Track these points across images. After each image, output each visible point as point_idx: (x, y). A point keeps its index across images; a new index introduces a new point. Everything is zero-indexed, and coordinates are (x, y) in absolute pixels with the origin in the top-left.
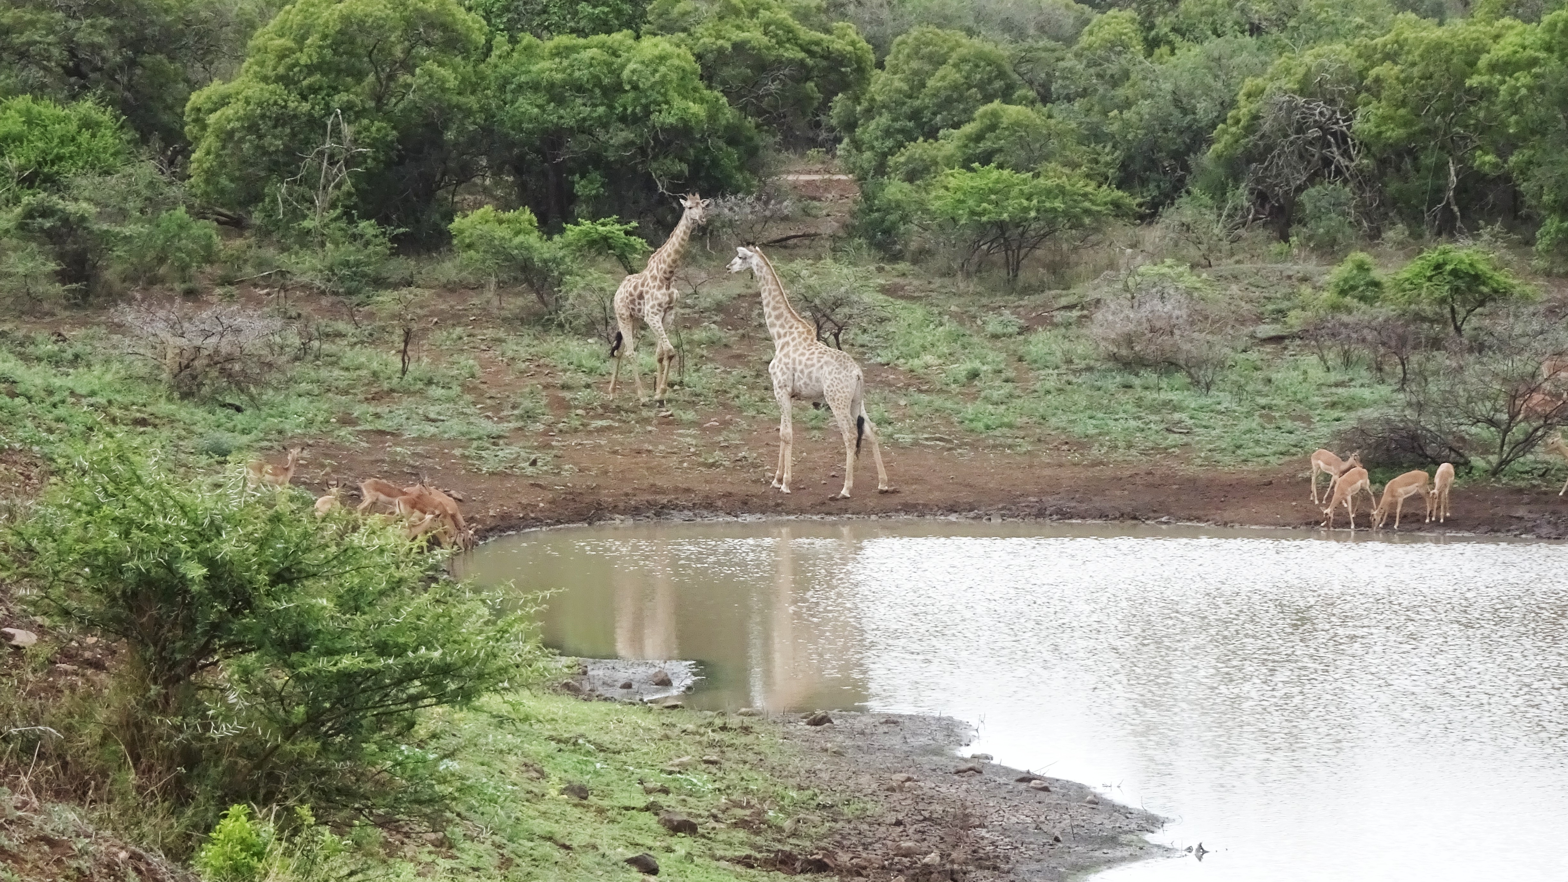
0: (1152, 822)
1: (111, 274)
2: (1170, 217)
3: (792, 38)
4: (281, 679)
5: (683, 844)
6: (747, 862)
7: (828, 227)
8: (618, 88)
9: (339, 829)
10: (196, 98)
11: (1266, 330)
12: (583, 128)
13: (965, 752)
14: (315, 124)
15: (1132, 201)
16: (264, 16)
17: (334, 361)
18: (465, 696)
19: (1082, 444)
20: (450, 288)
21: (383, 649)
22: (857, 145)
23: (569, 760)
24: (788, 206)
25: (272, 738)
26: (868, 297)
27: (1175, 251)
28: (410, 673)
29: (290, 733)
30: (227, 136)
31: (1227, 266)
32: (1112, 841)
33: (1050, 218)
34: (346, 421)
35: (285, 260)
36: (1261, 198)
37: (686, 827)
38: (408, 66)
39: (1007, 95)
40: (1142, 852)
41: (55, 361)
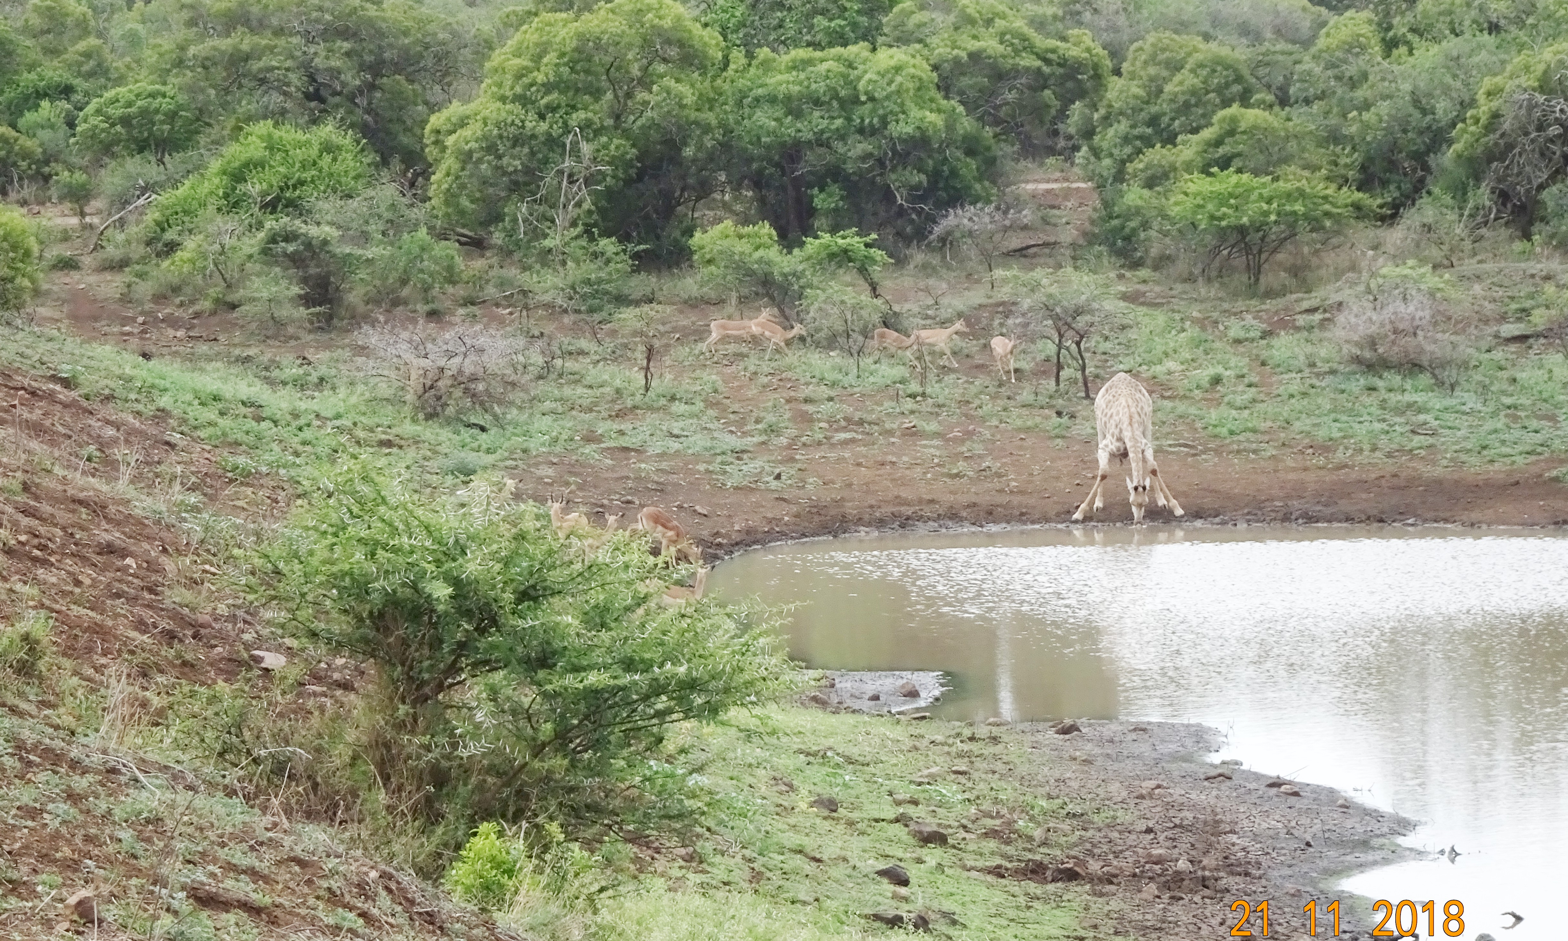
0: (1403, 825)
1: (354, 297)
2: (1412, 218)
3: (1028, 47)
4: (528, 697)
5: (933, 855)
6: (998, 872)
7: (1067, 235)
8: (855, 101)
9: (590, 845)
10: (436, 120)
11: (1510, 329)
12: (821, 142)
13: (1215, 758)
14: (553, 143)
15: (1372, 202)
16: (502, 37)
17: (577, 379)
18: (712, 710)
19: (1326, 448)
20: (693, 304)
21: (629, 665)
22: (1096, 152)
23: (817, 773)
24: (1027, 215)
25: (520, 755)
26: (1111, 305)
27: (1416, 251)
28: (657, 689)
29: (538, 750)
30: (466, 158)
31: (1470, 266)
32: (1365, 844)
33: (1291, 221)
34: (589, 439)
35: (527, 280)
36: (1503, 197)
37: (936, 838)
38: (645, 82)
39: (1245, 99)
40: (1395, 855)
41: (300, 385)
